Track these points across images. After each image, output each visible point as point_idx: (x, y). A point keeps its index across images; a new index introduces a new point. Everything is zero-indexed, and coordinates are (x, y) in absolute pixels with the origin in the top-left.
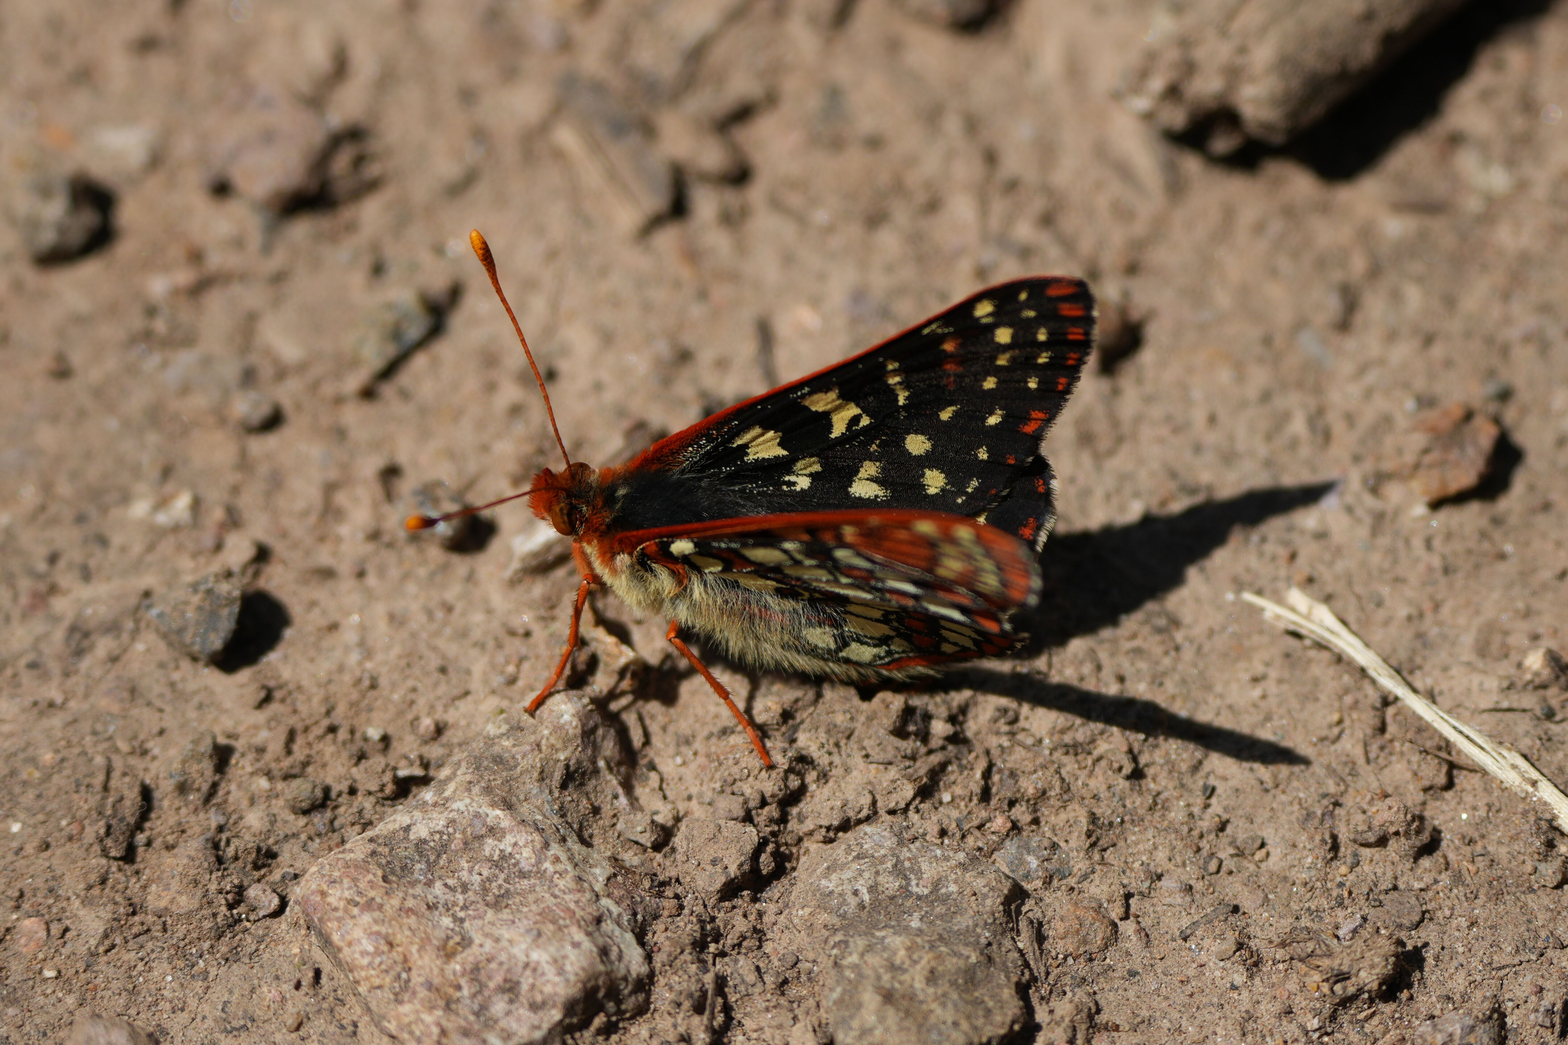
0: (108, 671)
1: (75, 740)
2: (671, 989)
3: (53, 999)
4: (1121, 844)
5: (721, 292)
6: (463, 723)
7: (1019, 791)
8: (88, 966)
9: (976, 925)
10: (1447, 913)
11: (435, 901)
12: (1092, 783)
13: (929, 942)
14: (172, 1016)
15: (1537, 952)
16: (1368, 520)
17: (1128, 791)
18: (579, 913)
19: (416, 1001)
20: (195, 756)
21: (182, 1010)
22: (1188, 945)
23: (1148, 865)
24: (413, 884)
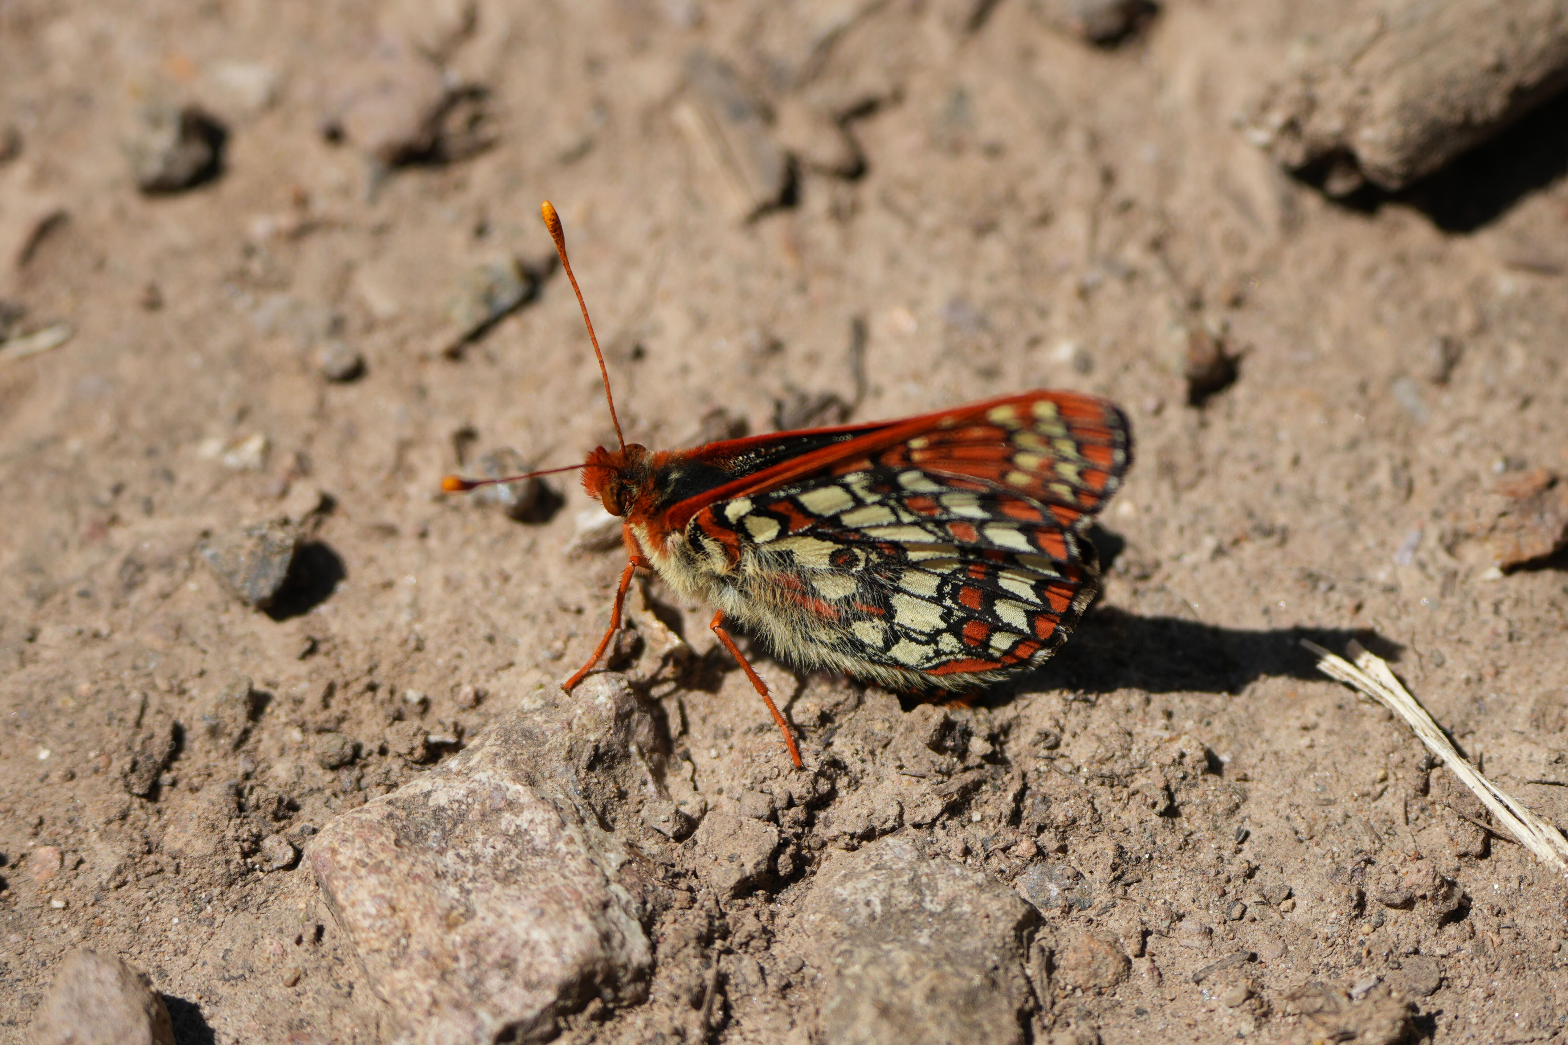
0: (158, 607)
1: (114, 672)
2: (672, 981)
3: (57, 930)
4: (1147, 880)
5: (820, 287)
6: (503, 694)
7: (1049, 817)
8: (97, 900)
9: (985, 948)
10: (1466, 982)
11: (444, 870)
12: (1125, 817)
13: (934, 960)
14: (174, 958)
15: (1551, 1030)
16: (1439, 579)
17: (1159, 828)
18: (586, 896)
19: (412, 969)
20: (228, 701)
21: (185, 953)
22: (1200, 988)
23: (1171, 904)
24: (425, 851)
